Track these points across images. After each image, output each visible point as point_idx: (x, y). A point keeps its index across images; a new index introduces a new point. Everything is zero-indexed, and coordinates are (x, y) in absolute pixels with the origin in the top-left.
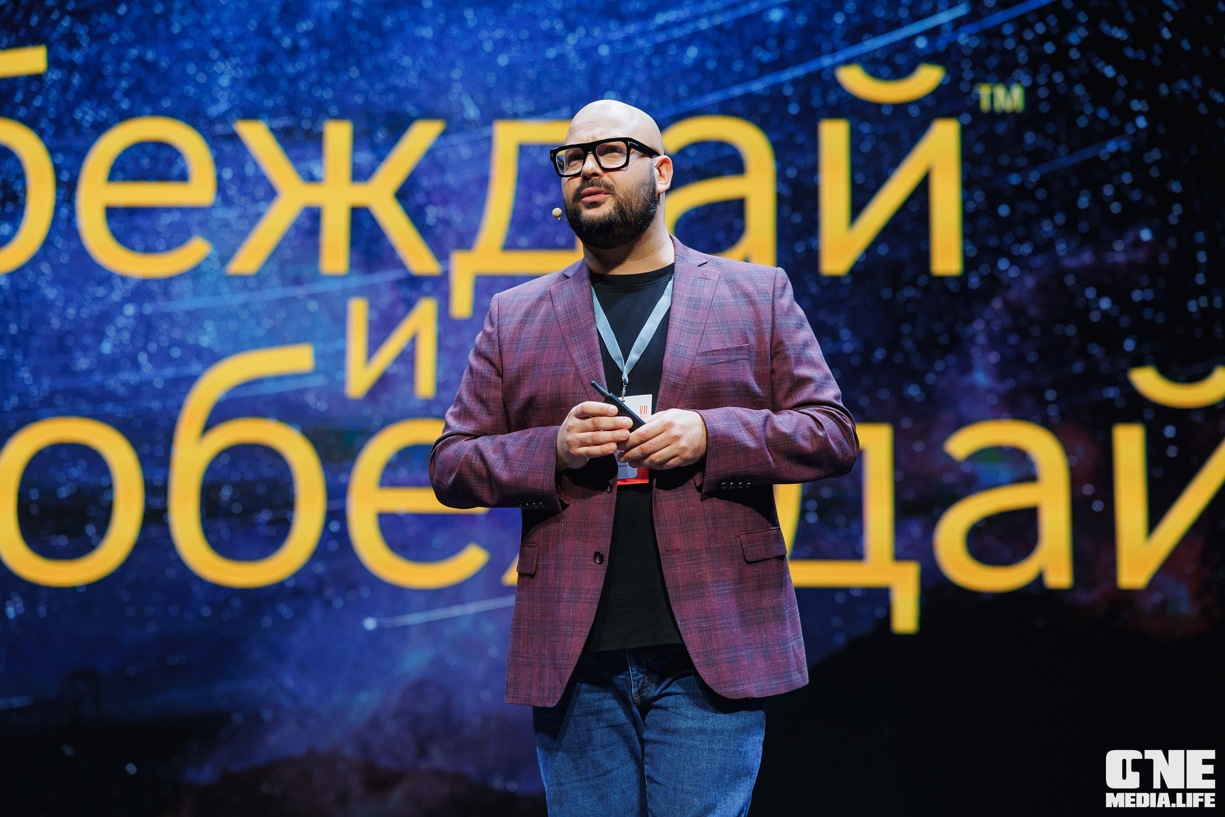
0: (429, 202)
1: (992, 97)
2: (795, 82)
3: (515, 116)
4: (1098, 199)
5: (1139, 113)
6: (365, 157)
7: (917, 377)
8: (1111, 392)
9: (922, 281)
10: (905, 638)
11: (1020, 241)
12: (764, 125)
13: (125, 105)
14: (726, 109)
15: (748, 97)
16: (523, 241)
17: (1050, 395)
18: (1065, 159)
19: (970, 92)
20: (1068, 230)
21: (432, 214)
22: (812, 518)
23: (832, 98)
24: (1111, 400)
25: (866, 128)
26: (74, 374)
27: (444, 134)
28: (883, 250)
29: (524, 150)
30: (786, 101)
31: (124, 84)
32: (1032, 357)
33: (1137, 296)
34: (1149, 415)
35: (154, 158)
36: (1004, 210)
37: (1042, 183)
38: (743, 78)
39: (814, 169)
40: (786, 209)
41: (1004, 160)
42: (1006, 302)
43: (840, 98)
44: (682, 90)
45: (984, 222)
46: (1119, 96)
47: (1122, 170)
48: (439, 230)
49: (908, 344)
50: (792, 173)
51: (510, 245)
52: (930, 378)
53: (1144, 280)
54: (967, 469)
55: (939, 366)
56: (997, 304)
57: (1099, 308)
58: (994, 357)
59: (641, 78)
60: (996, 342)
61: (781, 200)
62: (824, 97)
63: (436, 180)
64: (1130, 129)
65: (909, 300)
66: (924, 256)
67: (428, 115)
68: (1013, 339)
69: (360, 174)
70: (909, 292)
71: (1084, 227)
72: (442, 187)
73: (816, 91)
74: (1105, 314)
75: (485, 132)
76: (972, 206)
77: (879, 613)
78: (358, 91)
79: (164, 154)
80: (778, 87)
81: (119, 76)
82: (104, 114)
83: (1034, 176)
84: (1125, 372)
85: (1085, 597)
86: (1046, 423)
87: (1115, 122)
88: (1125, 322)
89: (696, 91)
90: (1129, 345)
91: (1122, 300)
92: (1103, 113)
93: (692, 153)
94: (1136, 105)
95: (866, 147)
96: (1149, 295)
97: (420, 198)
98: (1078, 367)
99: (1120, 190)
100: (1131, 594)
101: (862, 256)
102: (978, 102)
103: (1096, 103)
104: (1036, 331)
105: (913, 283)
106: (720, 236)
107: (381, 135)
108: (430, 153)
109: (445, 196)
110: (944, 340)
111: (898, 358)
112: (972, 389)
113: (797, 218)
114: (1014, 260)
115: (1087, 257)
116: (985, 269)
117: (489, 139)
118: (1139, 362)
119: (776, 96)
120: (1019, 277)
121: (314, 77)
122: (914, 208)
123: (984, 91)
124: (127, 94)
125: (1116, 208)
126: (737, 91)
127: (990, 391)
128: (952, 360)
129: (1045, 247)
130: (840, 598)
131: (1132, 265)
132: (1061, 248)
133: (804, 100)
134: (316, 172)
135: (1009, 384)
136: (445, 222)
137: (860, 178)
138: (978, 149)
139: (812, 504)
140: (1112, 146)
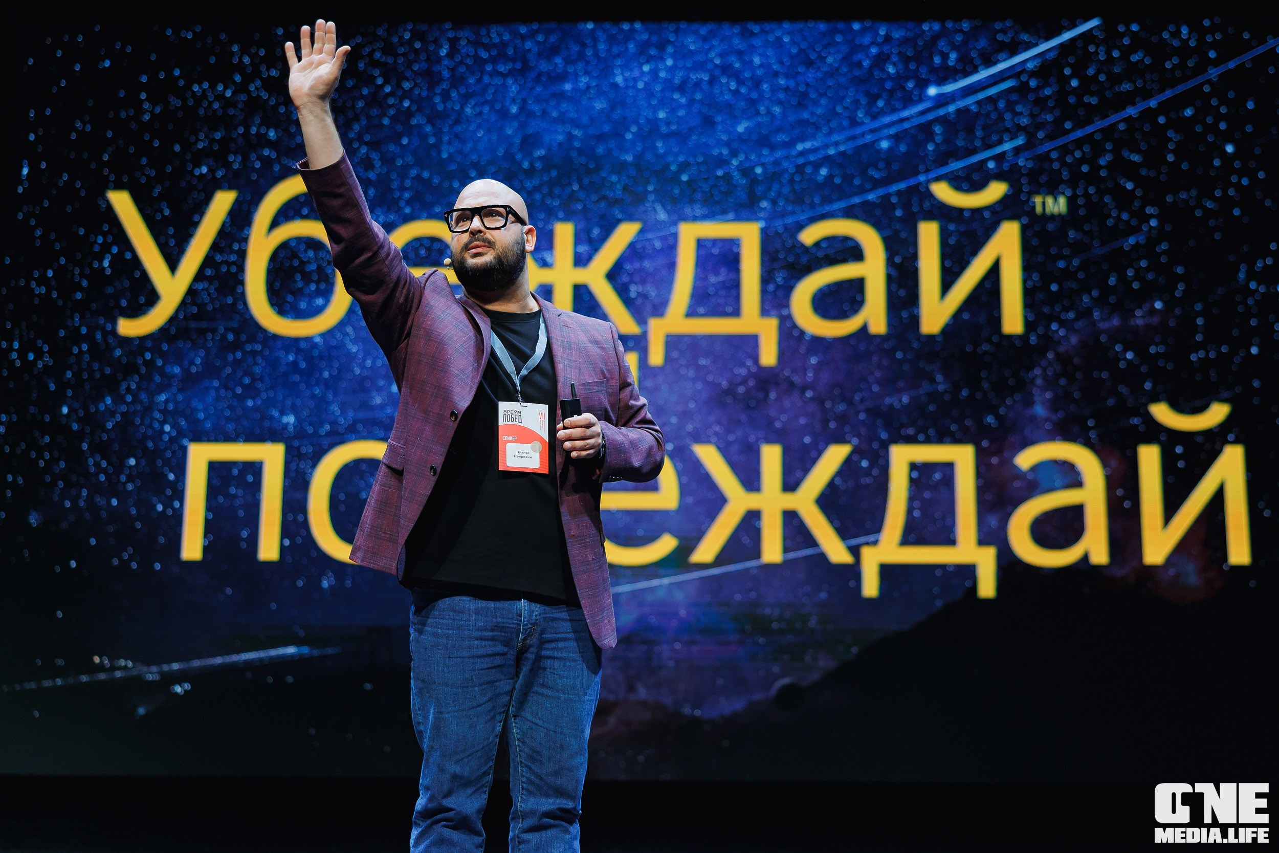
0: (632, 282)
1: (1044, 204)
2: (899, 193)
3: (695, 219)
4: (1122, 278)
5: (1152, 216)
6: (583, 249)
7: (993, 410)
8: (1135, 421)
9: (995, 339)
10: (987, 601)
11: (1067, 310)
12: (877, 225)
13: (408, 210)
14: (849, 213)
15: (866, 203)
16: (701, 310)
17: (1091, 423)
18: (1098, 250)
19: (1028, 201)
20: (1101, 302)
21: (634, 290)
22: (917, 513)
23: (927, 205)
24: (1136, 426)
25: (952, 227)
26: (371, 408)
27: (642, 231)
28: (966, 316)
29: (701, 244)
30: (893, 207)
31: (407, 195)
32: (1077, 395)
33: (1152, 350)
34: (1163, 437)
35: (429, 249)
36: (1054, 287)
37: (1082, 267)
38: (862, 190)
39: (915, 257)
40: (894, 287)
41: (1054, 251)
42: (1058, 355)
43: (932, 205)
44: (817, 200)
45: (1040, 296)
46: (1137, 204)
47: (1140, 258)
48: (639, 301)
49: (986, 385)
50: (898, 260)
51: (691, 313)
52: (1002, 411)
53: (1158, 339)
54: (1030, 477)
55: (1008, 401)
56: (1050, 355)
57: (1125, 359)
58: (1048, 395)
59: (786, 190)
60: (1050, 383)
61: (890, 279)
62: (921, 205)
63: (637, 265)
64: (1145, 228)
65: (986, 352)
66: (996, 320)
67: (630, 218)
68: (1063, 381)
69: (581, 261)
70: (985, 347)
71: (1112, 299)
72: (642, 270)
73: (915, 201)
74: (1130, 363)
75: (672, 230)
76: (1030, 284)
77: (968, 583)
78: (578, 200)
79: (436, 246)
80: (887, 197)
81: (403, 189)
82: (392, 217)
83: (1076, 262)
84: (1145, 406)
85: (1119, 572)
86: (1088, 444)
87: (1134, 222)
88: (1144, 369)
89: (827, 200)
90: (1148, 386)
91: (1141, 353)
92: (1125, 216)
93: (824, 245)
94: (1150, 210)
95: (952, 241)
96: (1161, 349)
97: (625, 278)
98: (1111, 402)
99: (1138, 270)
100: (1153, 568)
101: (950, 320)
102: (1034, 207)
103: (1121, 209)
104: (1079, 375)
105: (989, 340)
106: (846, 306)
107: (596, 232)
108: (632, 246)
109: (644, 277)
110: (1011, 382)
111: (979, 395)
112: (1033, 418)
113: (902, 293)
114: (1062, 323)
115: (1116, 322)
116: (1040, 331)
117: (675, 236)
118: (1156, 399)
119: (885, 203)
120: (1066, 336)
121: (545, 190)
122: (988, 285)
123: (1038, 200)
124: (409, 202)
125: (1136, 285)
126: (857, 200)
127: (1047, 420)
128: (1017, 397)
129: (1086, 314)
130: (938, 573)
131: (1148, 327)
132: (1096, 314)
133: (906, 206)
134: (549, 260)
135: (1061, 415)
136: (644, 296)
137: (948, 264)
138: (1035, 242)
139: (917, 504)
140: (1132, 240)
